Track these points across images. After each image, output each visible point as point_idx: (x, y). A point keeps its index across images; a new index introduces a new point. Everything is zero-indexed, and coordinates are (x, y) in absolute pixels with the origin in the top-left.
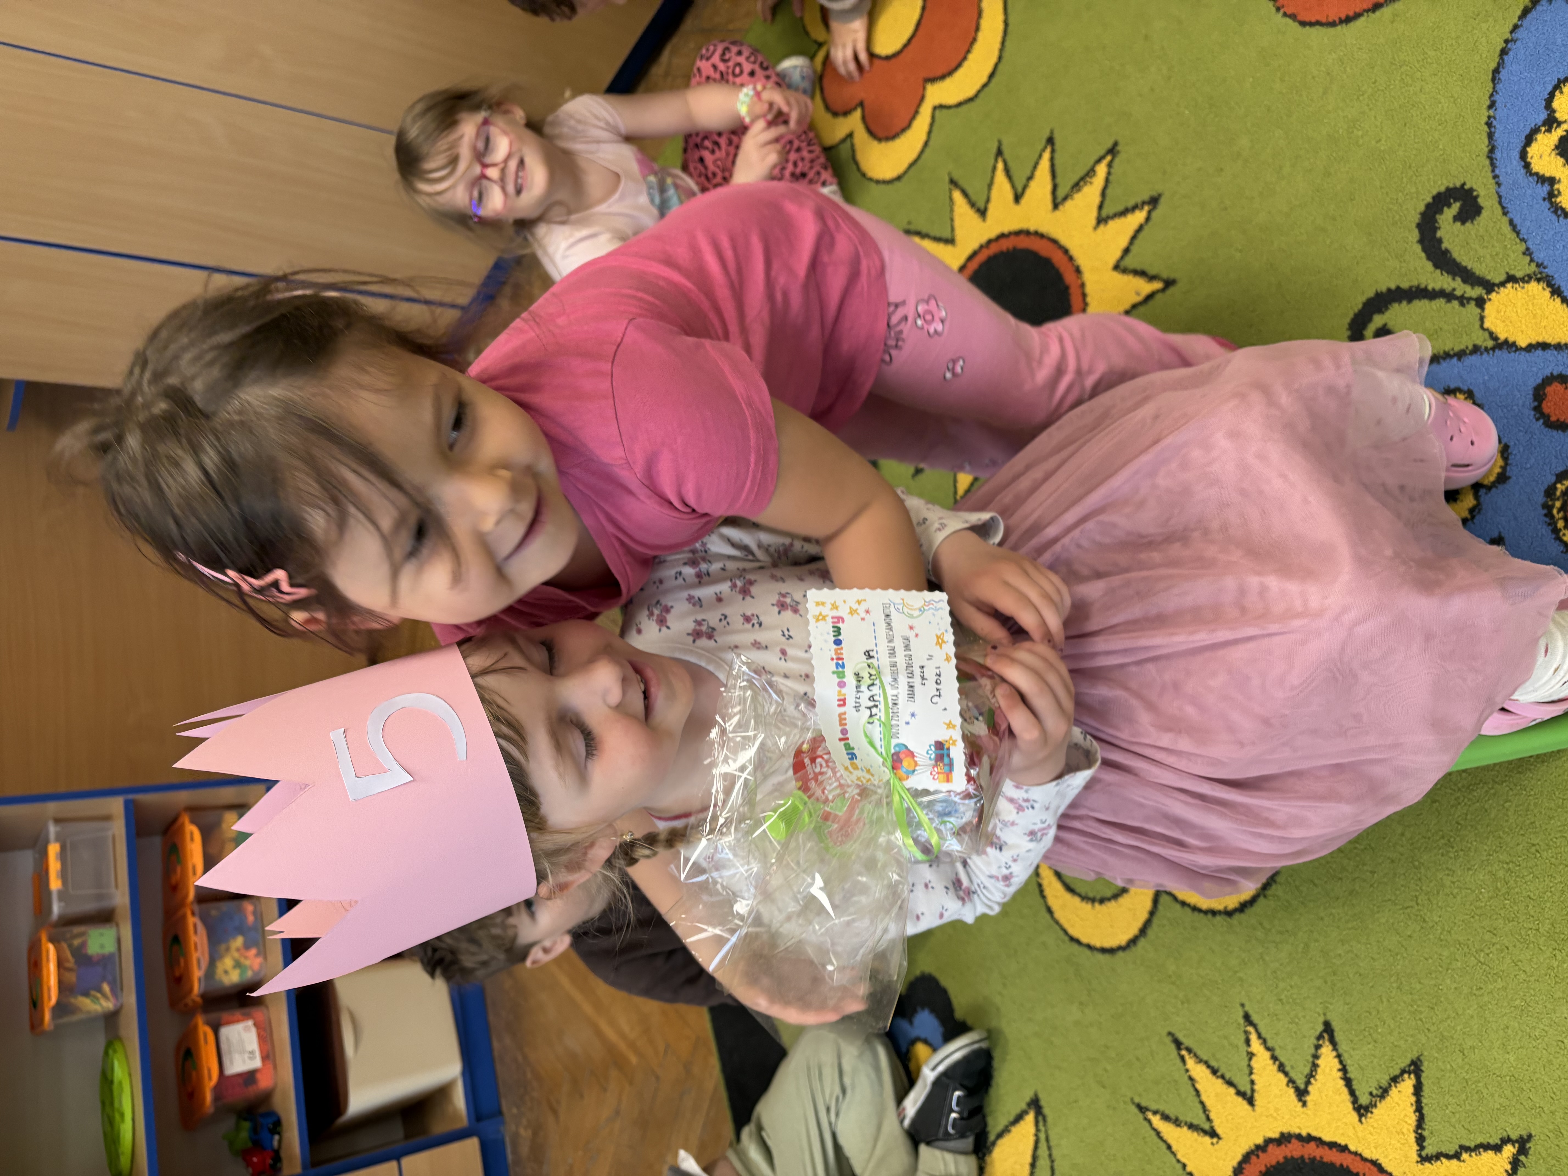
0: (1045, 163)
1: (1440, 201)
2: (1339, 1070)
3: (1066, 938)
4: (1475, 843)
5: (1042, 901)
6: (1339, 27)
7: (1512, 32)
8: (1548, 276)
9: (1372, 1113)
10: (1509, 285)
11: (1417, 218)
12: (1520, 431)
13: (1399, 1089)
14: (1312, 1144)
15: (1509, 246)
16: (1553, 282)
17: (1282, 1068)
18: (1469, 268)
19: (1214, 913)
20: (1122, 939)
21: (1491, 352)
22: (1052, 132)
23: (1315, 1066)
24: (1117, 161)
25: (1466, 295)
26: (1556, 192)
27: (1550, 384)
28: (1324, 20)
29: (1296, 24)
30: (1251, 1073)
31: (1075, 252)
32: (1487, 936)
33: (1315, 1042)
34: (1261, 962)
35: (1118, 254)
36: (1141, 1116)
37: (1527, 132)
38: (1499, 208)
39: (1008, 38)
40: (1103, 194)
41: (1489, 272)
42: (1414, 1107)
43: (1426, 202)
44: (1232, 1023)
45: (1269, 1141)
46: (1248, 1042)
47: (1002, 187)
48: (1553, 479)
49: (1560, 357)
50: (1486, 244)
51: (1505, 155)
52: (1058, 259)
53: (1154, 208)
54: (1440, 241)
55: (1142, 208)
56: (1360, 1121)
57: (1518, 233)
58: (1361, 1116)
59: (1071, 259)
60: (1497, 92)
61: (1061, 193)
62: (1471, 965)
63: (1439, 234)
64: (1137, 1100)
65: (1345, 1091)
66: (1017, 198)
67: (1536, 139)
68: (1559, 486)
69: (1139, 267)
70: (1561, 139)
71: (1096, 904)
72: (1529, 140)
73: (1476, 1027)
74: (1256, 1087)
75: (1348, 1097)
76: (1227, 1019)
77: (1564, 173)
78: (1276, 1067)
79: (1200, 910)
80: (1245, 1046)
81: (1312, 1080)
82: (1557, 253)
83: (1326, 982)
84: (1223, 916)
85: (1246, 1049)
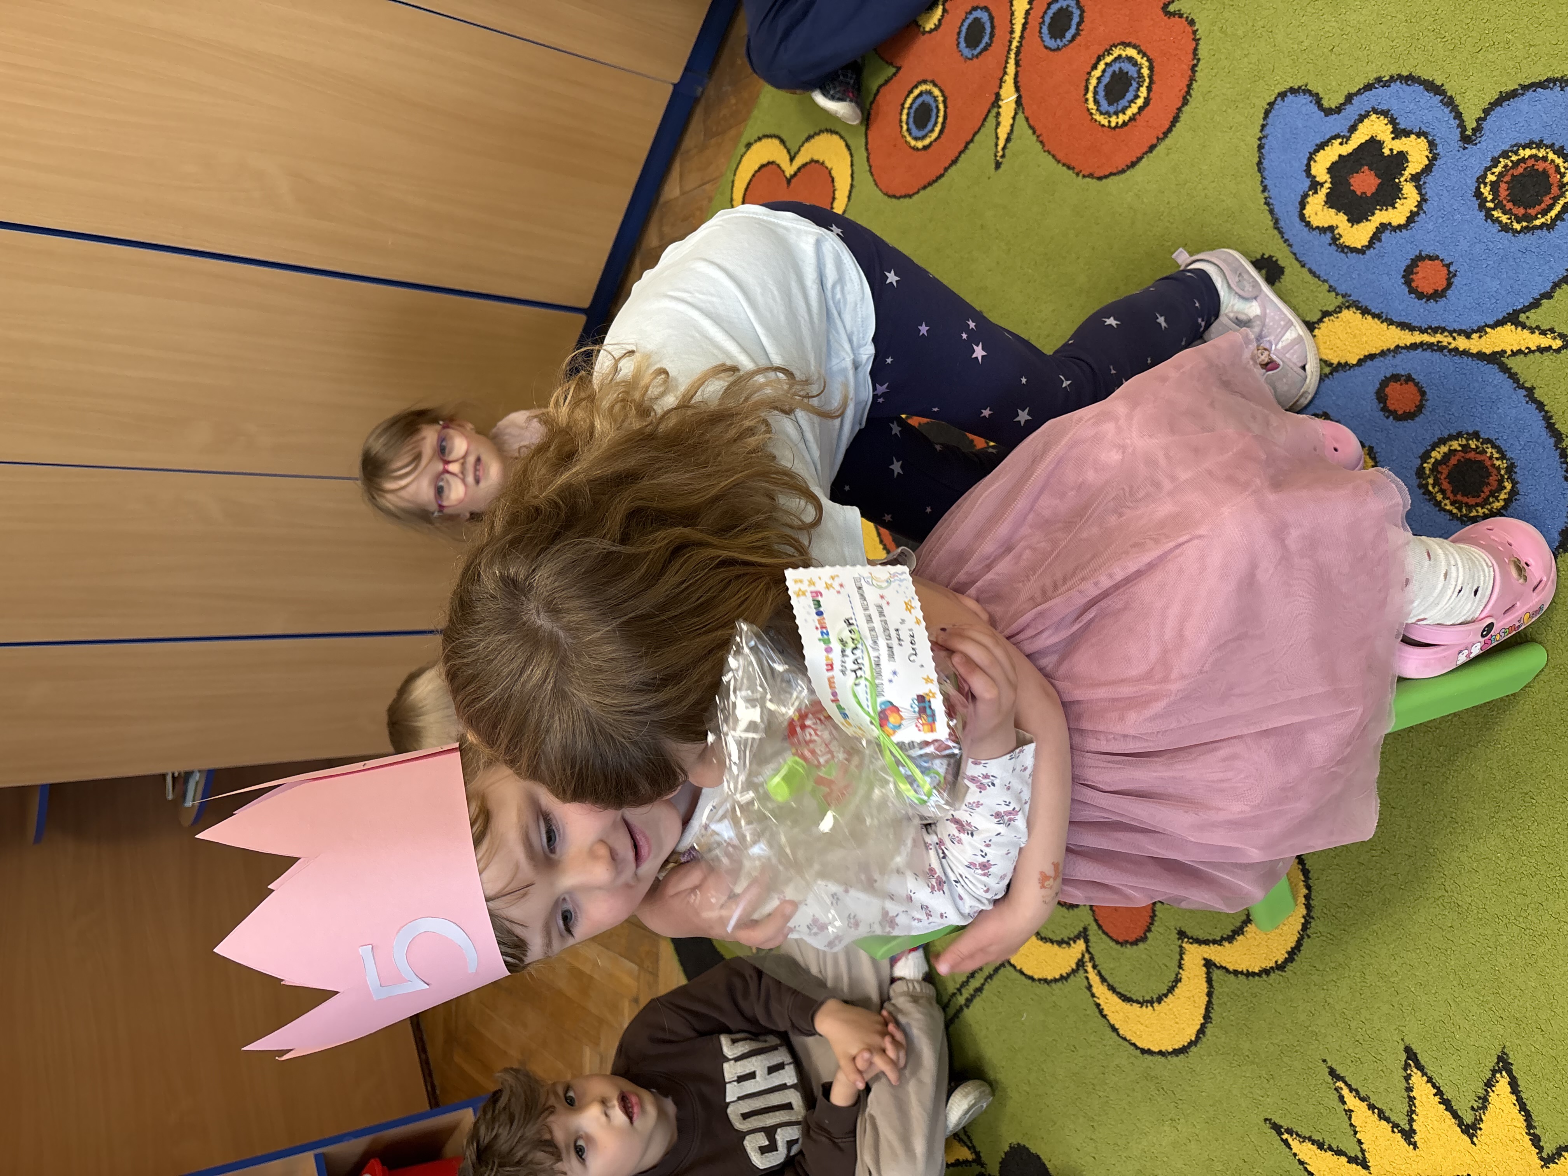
3: (1137, 1052)
4: (1475, 811)
5: (1103, 1021)
7: (1262, 131)
8: (1354, 302)
10: (1326, 320)
12: (1377, 431)
13: (1496, 1092)
15: (1316, 289)
16: (1360, 305)
17: (1382, 1116)
19: (1266, 972)
20: (1190, 1034)
23: (1411, 1099)
26: (1337, 237)
27: (1387, 385)
29: (1095, 180)
30: (1355, 1133)
32: (1520, 900)
33: (1404, 1074)
34: (1327, 1007)
37: (1299, 198)
38: (1297, 263)
42: (1518, 1107)
44: (1321, 1085)
46: (1341, 1099)
48: (1419, 461)
49: (1387, 362)
50: (1295, 294)
51: (1287, 222)
56: (1473, 1143)
57: (1319, 277)
58: (1471, 1137)
60: (1265, 179)
62: (1516, 934)
65: (1448, 1116)
67: (1308, 202)
68: (1425, 465)
70: (1328, 195)
71: (1155, 1005)
72: (1303, 205)
73: (1543, 997)
74: (1364, 1146)
75: (1453, 1120)
76: (1314, 1082)
77: (1339, 220)
78: (1376, 1116)
79: (1254, 974)
80: (1340, 1104)
81: (1414, 1116)
82: (1354, 281)
83: (1392, 1005)
84: (1276, 972)
85: (1342, 1107)
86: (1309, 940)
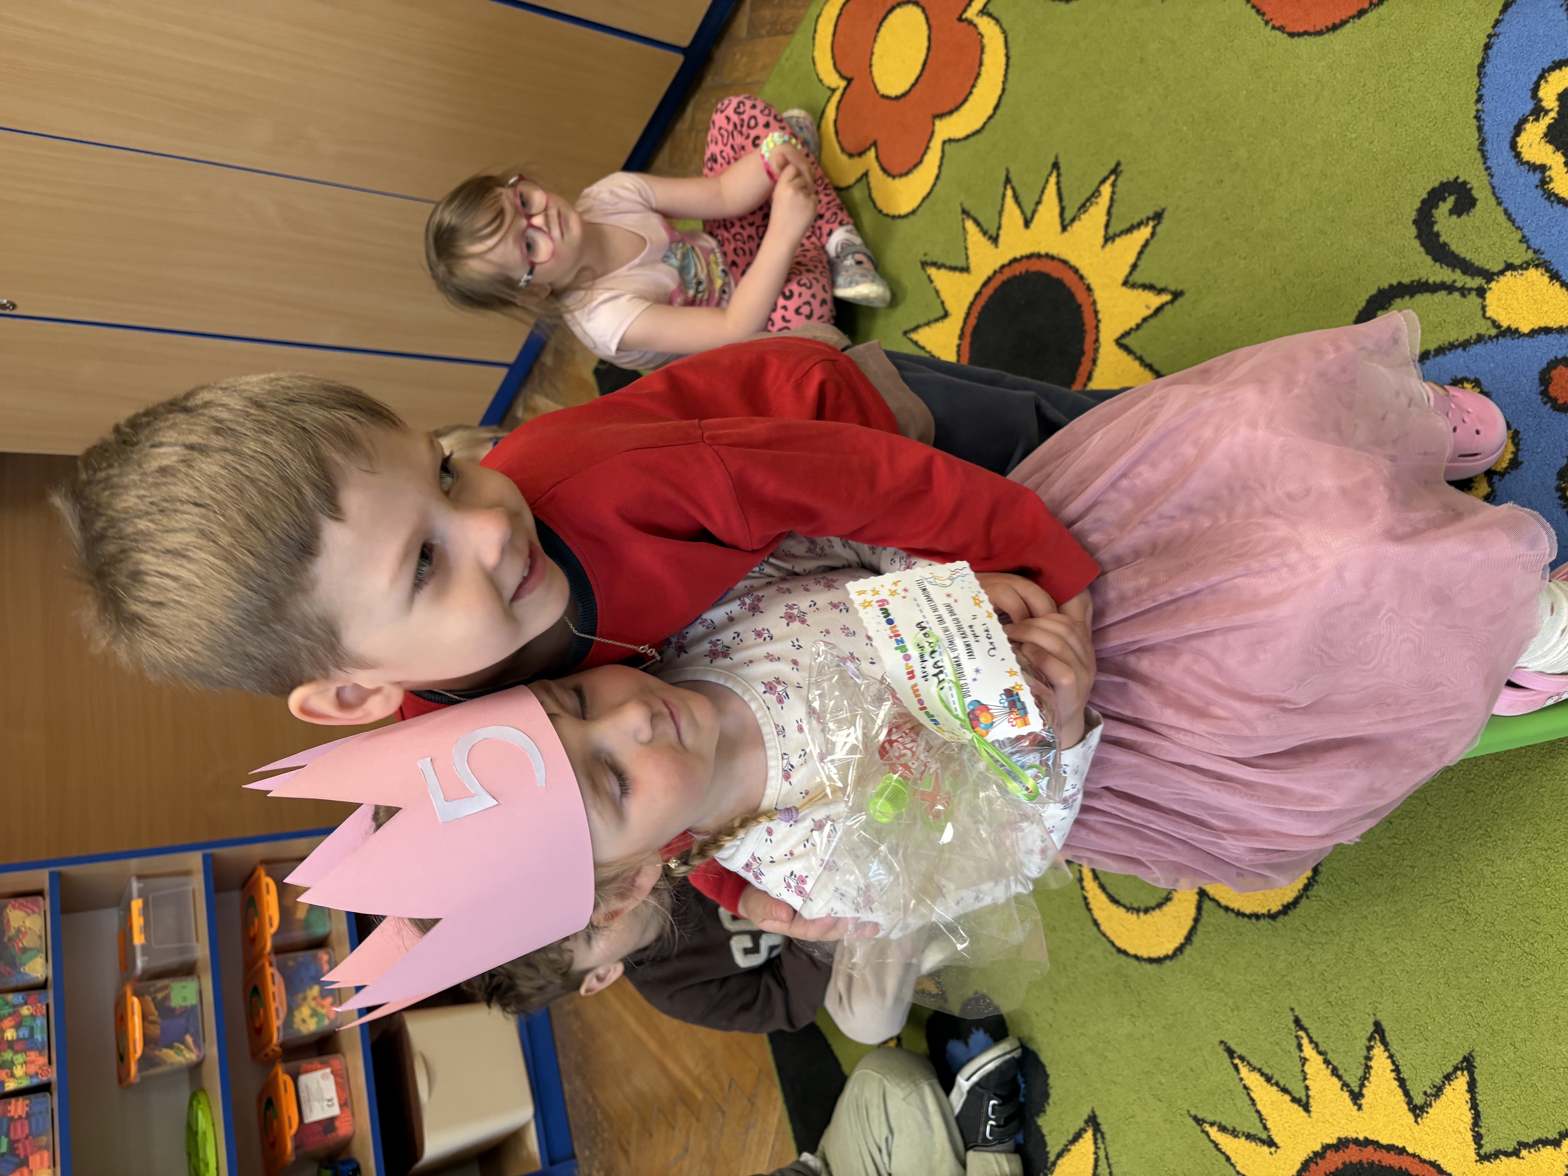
0: (1052, 188)
1: (1435, 196)
2: (1392, 1071)
3: (1114, 950)
4: (1512, 832)
5: (1088, 913)
6: (1327, 36)
7: (1494, 27)
8: (1545, 262)
9: (1427, 1113)
10: (1508, 273)
11: (1413, 215)
12: (1528, 415)
13: (1453, 1087)
14: (1370, 1148)
15: (1505, 235)
16: (1551, 267)
17: (1335, 1072)
18: (1468, 259)
19: (1257, 916)
20: (1169, 948)
21: (1495, 340)
22: (1057, 157)
23: (1368, 1068)
24: (1120, 179)
25: (1467, 286)
26: (1548, 179)
27: (1555, 368)
28: (1311, 30)
29: (1286, 35)
30: (1305, 1079)
31: (1083, 271)
32: (1531, 926)
33: (1367, 1043)
34: (1308, 965)
35: (1127, 270)
36: (1198, 1128)
37: (1516, 123)
38: (1493, 199)
39: (1010, 70)
40: (1109, 213)
41: (1488, 261)
42: (1469, 1105)
43: (1421, 198)
44: (1284, 1028)
45: (1326, 1148)
46: (1300, 1047)
47: (1012, 214)
50: (1482, 235)
51: (1495, 146)
52: (1069, 279)
53: (1159, 223)
54: (1437, 235)
55: (1147, 224)
56: (1416, 1122)
57: (1513, 222)
58: (1416, 1116)
59: (1081, 278)
60: (1484, 87)
61: (1068, 215)
62: (1517, 956)
63: (1436, 228)
64: (1193, 1112)
65: (1400, 1091)
66: (1027, 223)
67: (1525, 129)
69: (1147, 281)
70: (1550, 127)
71: (1141, 914)
72: (1518, 130)
73: (1526, 1019)
74: (1310, 1093)
75: (1403, 1098)
76: (1277, 1024)
77: (1555, 160)
78: (1329, 1071)
79: (1244, 915)
80: (1297, 1051)
81: (1366, 1082)
82: (1553, 238)
83: (1373, 982)
84: (1267, 919)
85: (1298, 1053)
86: (1307, 901)
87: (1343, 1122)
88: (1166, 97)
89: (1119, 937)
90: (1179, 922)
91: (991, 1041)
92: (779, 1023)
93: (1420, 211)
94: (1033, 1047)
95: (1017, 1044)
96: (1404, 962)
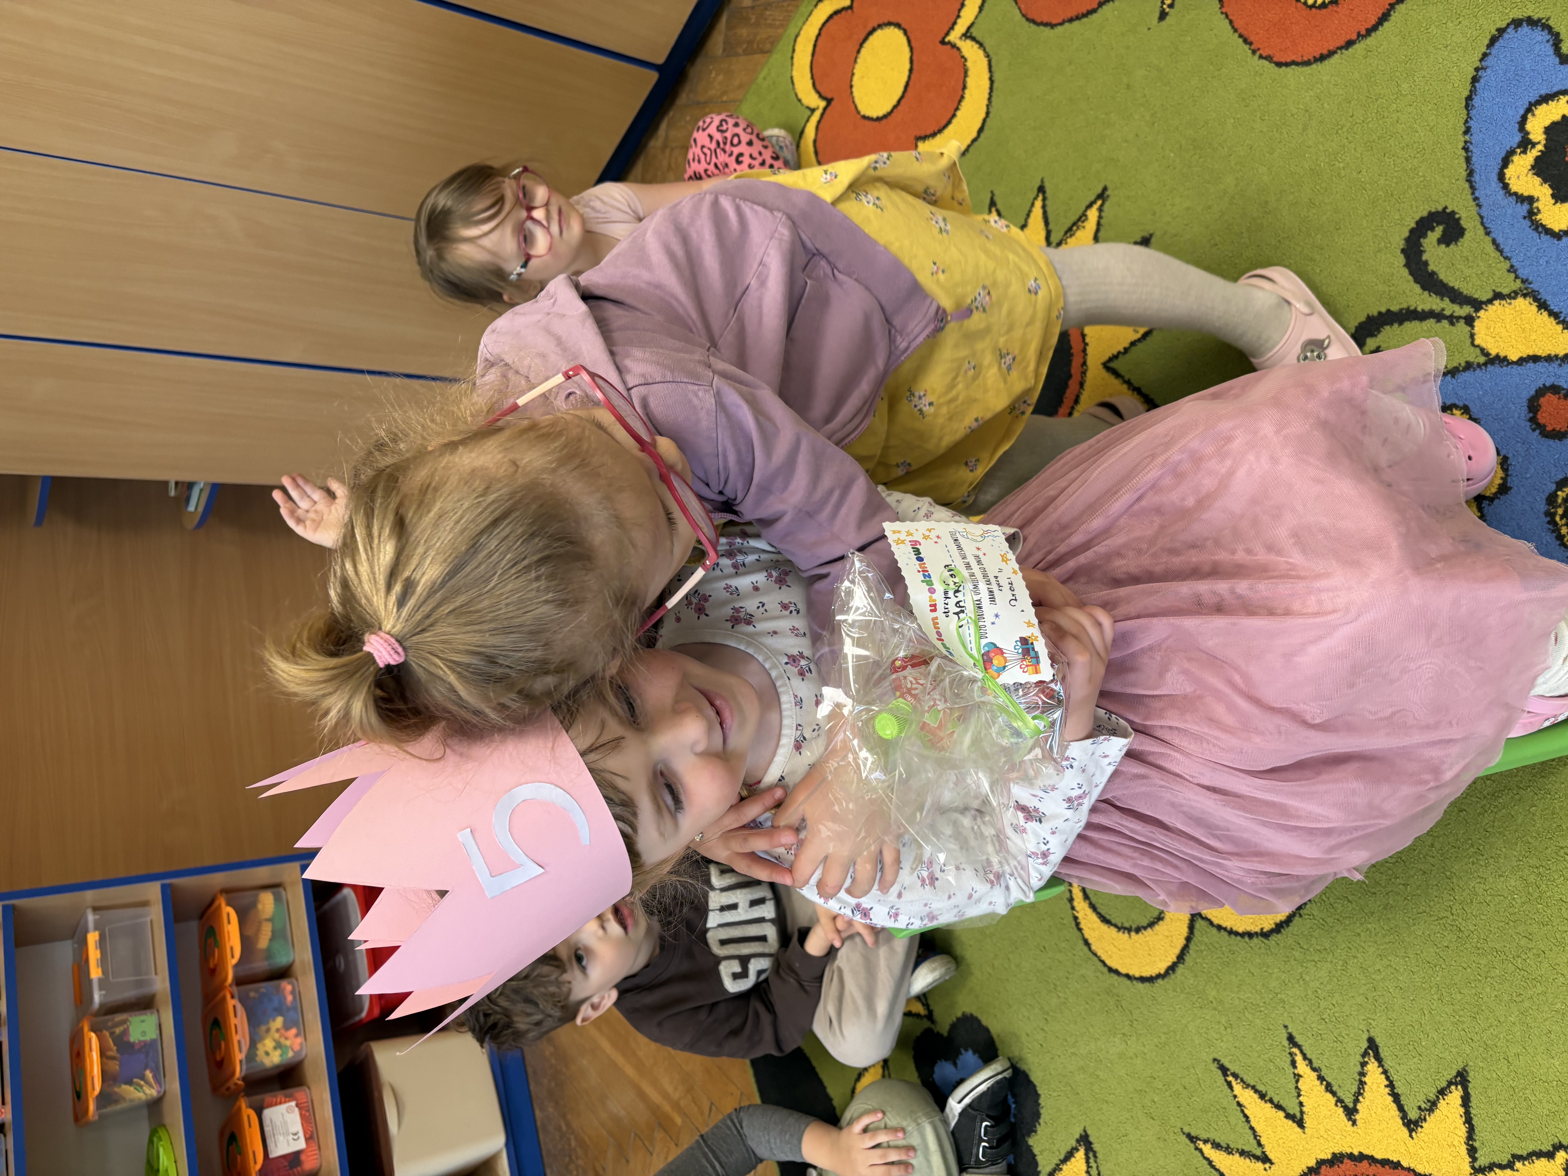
0: (1037, 211)
1: (1423, 226)
2: (1386, 1086)
3: (1105, 970)
4: (1504, 850)
5: (1078, 933)
6: (1314, 66)
7: (1481, 60)
8: (1533, 291)
9: (1422, 1127)
10: (1496, 302)
11: (1402, 244)
12: (1518, 442)
13: (1447, 1101)
14: (1365, 1163)
15: (1493, 265)
16: (1539, 297)
17: (1329, 1088)
18: (1456, 288)
19: (1250, 935)
20: (1161, 967)
21: (1483, 367)
22: (1042, 181)
23: (1362, 1084)
24: (1107, 204)
25: (1455, 314)
26: (1536, 210)
27: (1543, 395)
28: (1299, 60)
29: (1273, 65)
30: (1299, 1095)
32: (1523, 942)
33: (1361, 1060)
34: (1301, 982)
36: (1192, 1145)
37: (1504, 154)
38: (1481, 228)
39: (994, 94)
41: (1476, 290)
42: (1464, 1119)
43: (1409, 228)
44: (1277, 1046)
45: (1321, 1163)
46: (1293, 1064)
48: (1554, 487)
49: (1551, 369)
50: (1470, 264)
51: (1483, 178)
54: (1426, 264)
56: (1411, 1136)
57: (1501, 252)
58: (1411, 1131)
60: (1471, 119)
61: (1055, 238)
62: (1510, 972)
63: (1424, 257)
64: (1186, 1130)
65: (1394, 1106)
67: (1512, 161)
68: (1559, 493)
70: (1537, 159)
71: (1133, 934)
72: (1506, 162)
73: (1519, 1033)
74: (1304, 1109)
75: (1398, 1113)
76: (1270, 1042)
77: (1542, 192)
78: (1323, 1087)
79: (1237, 934)
80: (1291, 1068)
81: (1360, 1098)
82: (1540, 268)
83: (1367, 999)
84: (1260, 938)
85: (1292, 1070)
86: (1301, 920)
87: (1338, 1137)
88: (1153, 124)
89: (1111, 957)
90: (1172, 941)
91: (980, 1061)
92: (767, 1048)
93: (1408, 240)
94: (1023, 1067)
95: (1008, 1065)
96: (1398, 980)
